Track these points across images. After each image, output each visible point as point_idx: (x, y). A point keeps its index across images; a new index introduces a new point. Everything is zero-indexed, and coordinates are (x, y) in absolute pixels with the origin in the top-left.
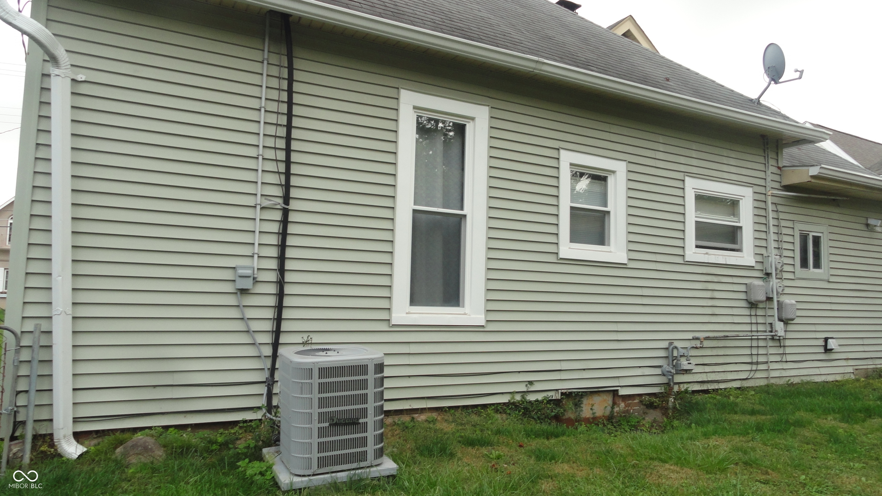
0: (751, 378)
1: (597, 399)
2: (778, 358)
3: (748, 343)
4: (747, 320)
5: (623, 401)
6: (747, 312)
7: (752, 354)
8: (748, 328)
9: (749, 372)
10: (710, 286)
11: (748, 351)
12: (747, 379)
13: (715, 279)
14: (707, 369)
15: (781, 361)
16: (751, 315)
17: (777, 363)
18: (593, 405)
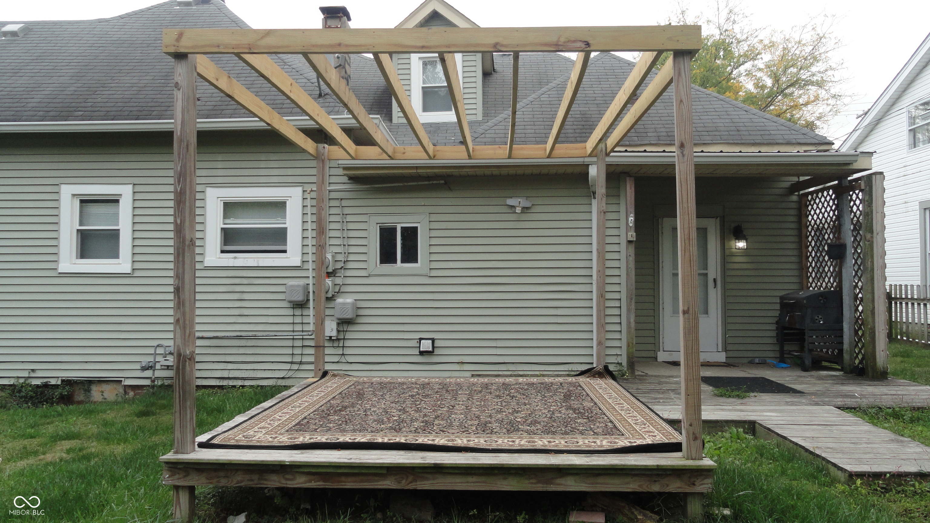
0: (289, 378)
1: (106, 387)
2: (336, 359)
3: (290, 343)
4: (290, 320)
5: (132, 390)
6: (290, 312)
7: (293, 354)
8: (290, 328)
9: (287, 371)
10: (238, 288)
11: (289, 351)
12: (283, 378)
13: (245, 281)
14: (230, 366)
15: (338, 362)
16: (294, 315)
17: (334, 364)
18: (103, 392)
